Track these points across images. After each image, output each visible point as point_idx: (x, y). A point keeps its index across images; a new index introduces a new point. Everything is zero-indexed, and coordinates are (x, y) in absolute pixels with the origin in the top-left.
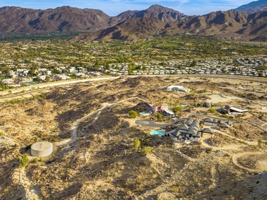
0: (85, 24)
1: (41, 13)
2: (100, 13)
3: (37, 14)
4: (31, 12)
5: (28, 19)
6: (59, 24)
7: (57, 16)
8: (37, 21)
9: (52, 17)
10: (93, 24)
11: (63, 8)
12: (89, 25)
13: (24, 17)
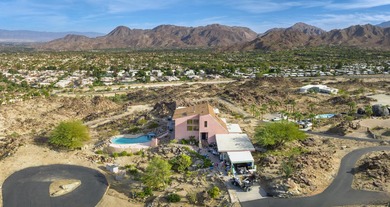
0: (233, 39)
1: (193, 30)
2: (248, 30)
3: (188, 31)
4: (184, 29)
5: (181, 35)
6: (208, 39)
7: (207, 33)
8: (189, 37)
9: (202, 34)
10: (241, 40)
11: (213, 26)
12: (236, 40)
13: (177, 33)
